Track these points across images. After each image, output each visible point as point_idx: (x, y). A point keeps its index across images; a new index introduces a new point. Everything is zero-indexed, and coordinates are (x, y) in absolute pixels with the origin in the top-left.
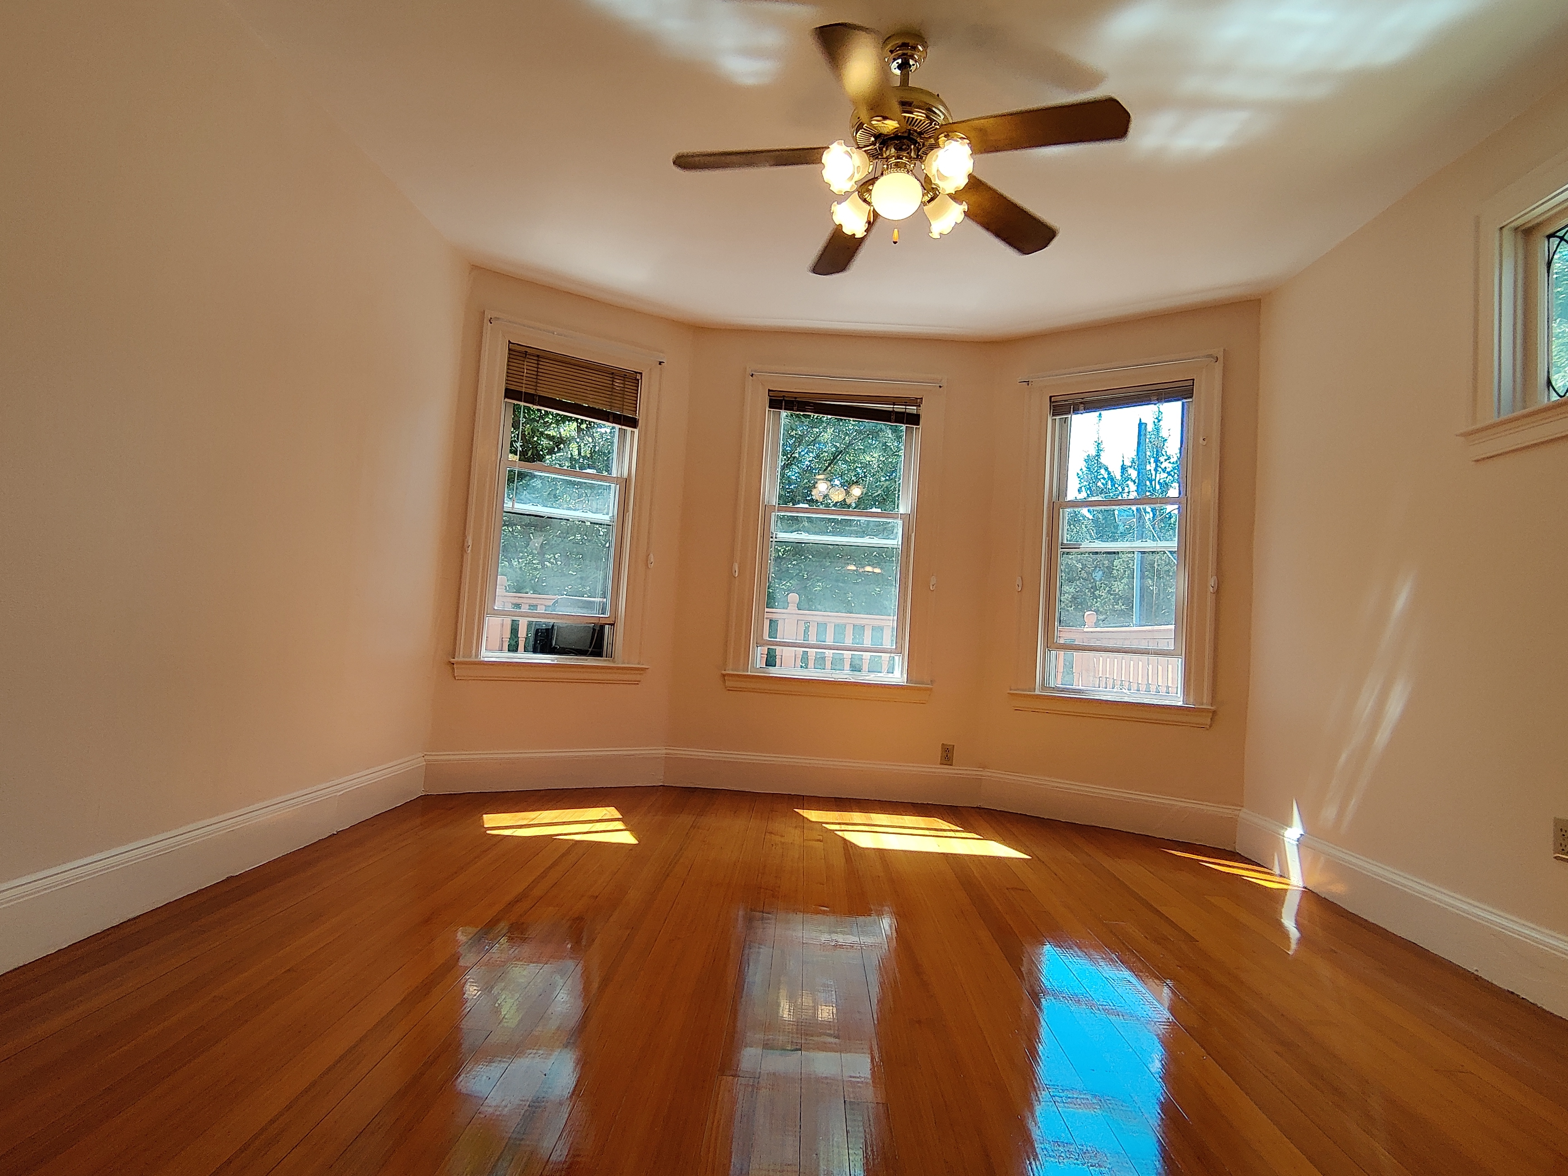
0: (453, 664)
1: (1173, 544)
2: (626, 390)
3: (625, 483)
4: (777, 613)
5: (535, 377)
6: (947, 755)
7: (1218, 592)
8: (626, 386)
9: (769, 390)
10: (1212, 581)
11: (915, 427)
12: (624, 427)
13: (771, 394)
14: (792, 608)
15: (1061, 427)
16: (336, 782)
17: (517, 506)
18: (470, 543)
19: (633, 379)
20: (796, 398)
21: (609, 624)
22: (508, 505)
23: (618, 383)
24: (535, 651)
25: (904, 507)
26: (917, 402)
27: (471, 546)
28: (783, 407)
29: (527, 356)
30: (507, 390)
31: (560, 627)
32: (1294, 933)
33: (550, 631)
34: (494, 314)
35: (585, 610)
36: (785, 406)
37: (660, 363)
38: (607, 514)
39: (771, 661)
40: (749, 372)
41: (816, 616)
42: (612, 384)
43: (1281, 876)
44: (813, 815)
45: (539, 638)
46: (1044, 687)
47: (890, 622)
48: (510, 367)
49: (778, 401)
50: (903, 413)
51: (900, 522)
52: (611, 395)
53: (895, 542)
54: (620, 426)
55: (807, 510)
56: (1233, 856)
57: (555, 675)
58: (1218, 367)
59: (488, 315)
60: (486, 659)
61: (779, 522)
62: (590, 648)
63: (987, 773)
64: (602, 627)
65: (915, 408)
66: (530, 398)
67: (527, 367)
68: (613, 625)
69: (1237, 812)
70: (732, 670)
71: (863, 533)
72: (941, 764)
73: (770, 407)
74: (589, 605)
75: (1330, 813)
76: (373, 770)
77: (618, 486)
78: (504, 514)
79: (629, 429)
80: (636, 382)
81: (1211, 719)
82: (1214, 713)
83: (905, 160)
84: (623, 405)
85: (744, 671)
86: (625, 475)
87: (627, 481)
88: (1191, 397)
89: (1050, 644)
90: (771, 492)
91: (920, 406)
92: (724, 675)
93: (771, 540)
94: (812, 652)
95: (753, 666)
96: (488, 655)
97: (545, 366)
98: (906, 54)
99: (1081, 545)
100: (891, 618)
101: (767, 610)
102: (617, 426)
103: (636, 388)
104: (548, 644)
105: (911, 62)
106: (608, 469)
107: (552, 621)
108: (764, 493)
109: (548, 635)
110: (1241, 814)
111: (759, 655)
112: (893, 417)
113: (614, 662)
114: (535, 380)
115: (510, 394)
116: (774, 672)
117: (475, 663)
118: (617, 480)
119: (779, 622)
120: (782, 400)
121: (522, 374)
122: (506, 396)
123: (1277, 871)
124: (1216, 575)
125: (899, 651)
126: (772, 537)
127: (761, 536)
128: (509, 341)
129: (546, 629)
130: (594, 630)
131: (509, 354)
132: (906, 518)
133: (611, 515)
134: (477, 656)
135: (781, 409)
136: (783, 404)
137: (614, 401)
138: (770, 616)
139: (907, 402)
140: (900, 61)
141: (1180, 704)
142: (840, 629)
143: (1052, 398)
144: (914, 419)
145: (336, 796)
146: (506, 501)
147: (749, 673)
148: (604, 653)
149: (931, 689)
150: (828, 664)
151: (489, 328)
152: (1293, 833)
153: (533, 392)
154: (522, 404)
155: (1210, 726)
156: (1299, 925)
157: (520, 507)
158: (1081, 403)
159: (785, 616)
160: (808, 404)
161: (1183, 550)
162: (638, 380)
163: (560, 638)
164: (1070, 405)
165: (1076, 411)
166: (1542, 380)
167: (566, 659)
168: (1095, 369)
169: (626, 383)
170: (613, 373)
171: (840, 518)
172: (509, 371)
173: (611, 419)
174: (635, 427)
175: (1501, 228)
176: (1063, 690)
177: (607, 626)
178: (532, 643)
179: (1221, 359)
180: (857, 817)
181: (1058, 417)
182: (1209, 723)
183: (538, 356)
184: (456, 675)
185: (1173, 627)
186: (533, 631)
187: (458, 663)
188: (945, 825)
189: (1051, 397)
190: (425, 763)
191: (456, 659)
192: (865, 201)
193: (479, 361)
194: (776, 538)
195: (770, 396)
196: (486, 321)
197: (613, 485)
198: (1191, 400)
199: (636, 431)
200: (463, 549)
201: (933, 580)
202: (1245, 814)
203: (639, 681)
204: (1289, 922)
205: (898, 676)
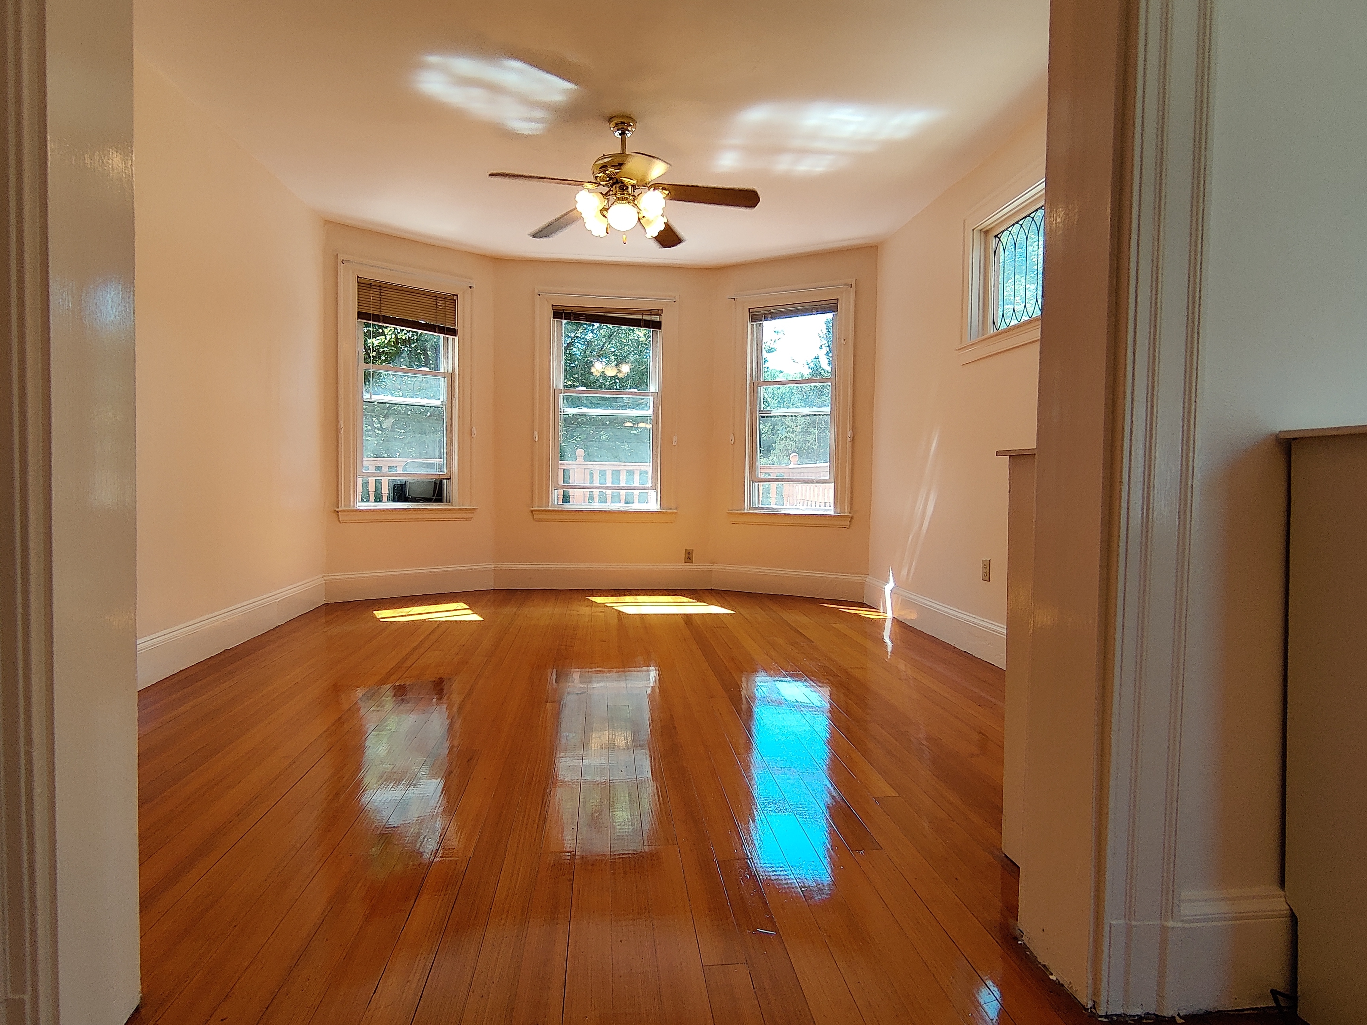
0: (338, 512)
1: (827, 410)
2: (447, 308)
3: (451, 376)
4: (568, 464)
5: (379, 302)
6: (689, 557)
7: (853, 440)
8: (447, 305)
9: (553, 305)
10: (849, 434)
11: (658, 330)
12: (447, 336)
13: (554, 308)
14: (580, 460)
15: (758, 330)
16: (275, 593)
17: (373, 397)
18: (342, 426)
19: (451, 300)
20: (572, 311)
21: (446, 479)
22: (367, 397)
23: (440, 303)
24: (394, 501)
25: (653, 387)
26: (659, 313)
27: (343, 429)
28: (563, 317)
29: (372, 287)
30: (359, 313)
31: (412, 483)
32: (889, 644)
33: (404, 486)
34: (345, 257)
35: (428, 470)
36: (565, 316)
37: (470, 287)
38: (439, 399)
39: (566, 499)
40: (536, 291)
41: (596, 466)
42: (436, 304)
43: (884, 613)
44: (598, 600)
45: (396, 491)
46: (750, 507)
47: (647, 467)
48: (360, 296)
49: (559, 314)
50: (649, 321)
51: (651, 399)
52: (436, 312)
53: (649, 412)
54: (444, 335)
55: (585, 392)
56: (862, 605)
57: (410, 516)
58: (852, 290)
59: (340, 258)
60: (361, 508)
61: (565, 401)
62: (434, 496)
63: (715, 566)
64: (441, 481)
65: (658, 317)
66: (377, 318)
67: (372, 295)
68: (448, 479)
69: (864, 579)
70: (538, 507)
71: (624, 407)
72: (685, 562)
73: (554, 318)
74: (429, 466)
75: (904, 572)
76: (294, 586)
77: (446, 379)
78: (364, 403)
79: (451, 337)
80: (454, 302)
81: (850, 521)
82: (852, 517)
83: (626, 195)
84: (445, 319)
85: (546, 507)
86: (450, 371)
87: (452, 375)
88: (837, 311)
89: (754, 479)
90: (558, 379)
91: (661, 315)
92: (532, 511)
93: (560, 413)
94: (596, 492)
95: (553, 504)
96: (361, 505)
97: (386, 293)
98: (624, 128)
99: (772, 411)
100: (648, 464)
101: (560, 462)
102: (442, 336)
103: (454, 307)
104: (403, 495)
105: (627, 132)
106: (437, 367)
107: (404, 479)
108: (553, 380)
109: (402, 488)
110: (867, 580)
111: (557, 495)
112: (643, 324)
113: (452, 505)
114: (379, 304)
115: (361, 315)
116: (567, 507)
117: (353, 511)
118: (444, 375)
119: (571, 471)
120: (562, 313)
121: (369, 300)
122: (358, 318)
123: (882, 610)
124: (852, 430)
125: (653, 488)
126: (561, 412)
127: (552, 411)
128: (358, 277)
129: (401, 485)
130: (435, 483)
131: (358, 286)
132: (655, 395)
133: (442, 400)
134: (354, 505)
135: (562, 319)
136: (563, 315)
137: (438, 317)
138: (563, 466)
139: (651, 313)
140: (620, 132)
141: (832, 513)
142: (616, 474)
143: (751, 310)
144: (657, 325)
145: (275, 602)
146: (364, 394)
147: (550, 509)
148: (445, 500)
149: (676, 513)
150: (609, 500)
151: (342, 268)
152: (889, 587)
153: (378, 313)
154: (371, 322)
155: (850, 526)
156: (891, 640)
157: (377, 398)
158: (769, 313)
159: (573, 466)
160: (581, 315)
161: (834, 413)
162: (455, 300)
163: (411, 490)
164: (762, 315)
165: (766, 319)
166: (991, 321)
167: (418, 505)
168: (776, 291)
169: (446, 303)
170: (436, 296)
171: (607, 396)
172: (360, 298)
173: (437, 330)
174: (456, 336)
175: (973, 230)
176: (762, 509)
177: (445, 481)
178: (391, 495)
179: (854, 285)
180: (628, 599)
181: (755, 323)
182: (849, 524)
183: (380, 286)
184: (340, 519)
185: (828, 464)
186: (392, 487)
187: (341, 511)
188: (686, 599)
189: (749, 309)
190: (324, 582)
191: (340, 509)
192: (604, 216)
193: (337, 294)
194: (564, 412)
195: (553, 310)
196: (340, 262)
197: (442, 379)
198: (836, 313)
199: (456, 338)
200: (337, 430)
201: (675, 439)
202: (869, 579)
203: (472, 518)
204: (887, 640)
205: (652, 504)
